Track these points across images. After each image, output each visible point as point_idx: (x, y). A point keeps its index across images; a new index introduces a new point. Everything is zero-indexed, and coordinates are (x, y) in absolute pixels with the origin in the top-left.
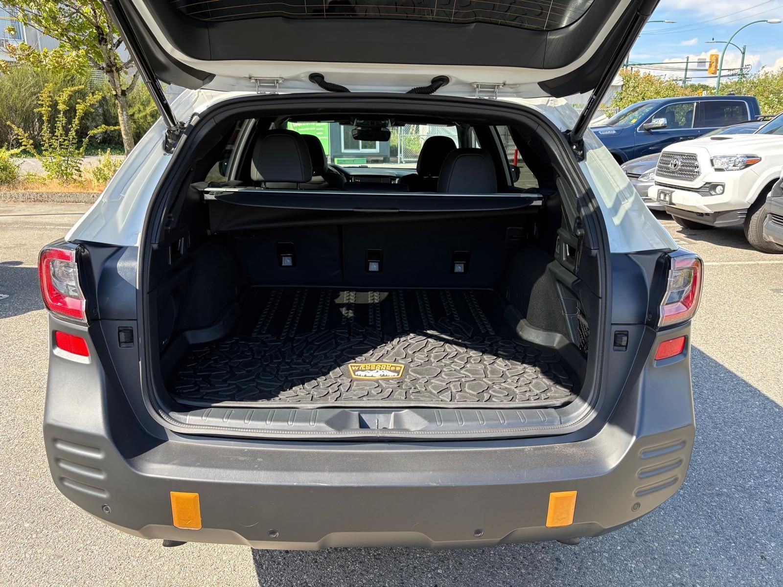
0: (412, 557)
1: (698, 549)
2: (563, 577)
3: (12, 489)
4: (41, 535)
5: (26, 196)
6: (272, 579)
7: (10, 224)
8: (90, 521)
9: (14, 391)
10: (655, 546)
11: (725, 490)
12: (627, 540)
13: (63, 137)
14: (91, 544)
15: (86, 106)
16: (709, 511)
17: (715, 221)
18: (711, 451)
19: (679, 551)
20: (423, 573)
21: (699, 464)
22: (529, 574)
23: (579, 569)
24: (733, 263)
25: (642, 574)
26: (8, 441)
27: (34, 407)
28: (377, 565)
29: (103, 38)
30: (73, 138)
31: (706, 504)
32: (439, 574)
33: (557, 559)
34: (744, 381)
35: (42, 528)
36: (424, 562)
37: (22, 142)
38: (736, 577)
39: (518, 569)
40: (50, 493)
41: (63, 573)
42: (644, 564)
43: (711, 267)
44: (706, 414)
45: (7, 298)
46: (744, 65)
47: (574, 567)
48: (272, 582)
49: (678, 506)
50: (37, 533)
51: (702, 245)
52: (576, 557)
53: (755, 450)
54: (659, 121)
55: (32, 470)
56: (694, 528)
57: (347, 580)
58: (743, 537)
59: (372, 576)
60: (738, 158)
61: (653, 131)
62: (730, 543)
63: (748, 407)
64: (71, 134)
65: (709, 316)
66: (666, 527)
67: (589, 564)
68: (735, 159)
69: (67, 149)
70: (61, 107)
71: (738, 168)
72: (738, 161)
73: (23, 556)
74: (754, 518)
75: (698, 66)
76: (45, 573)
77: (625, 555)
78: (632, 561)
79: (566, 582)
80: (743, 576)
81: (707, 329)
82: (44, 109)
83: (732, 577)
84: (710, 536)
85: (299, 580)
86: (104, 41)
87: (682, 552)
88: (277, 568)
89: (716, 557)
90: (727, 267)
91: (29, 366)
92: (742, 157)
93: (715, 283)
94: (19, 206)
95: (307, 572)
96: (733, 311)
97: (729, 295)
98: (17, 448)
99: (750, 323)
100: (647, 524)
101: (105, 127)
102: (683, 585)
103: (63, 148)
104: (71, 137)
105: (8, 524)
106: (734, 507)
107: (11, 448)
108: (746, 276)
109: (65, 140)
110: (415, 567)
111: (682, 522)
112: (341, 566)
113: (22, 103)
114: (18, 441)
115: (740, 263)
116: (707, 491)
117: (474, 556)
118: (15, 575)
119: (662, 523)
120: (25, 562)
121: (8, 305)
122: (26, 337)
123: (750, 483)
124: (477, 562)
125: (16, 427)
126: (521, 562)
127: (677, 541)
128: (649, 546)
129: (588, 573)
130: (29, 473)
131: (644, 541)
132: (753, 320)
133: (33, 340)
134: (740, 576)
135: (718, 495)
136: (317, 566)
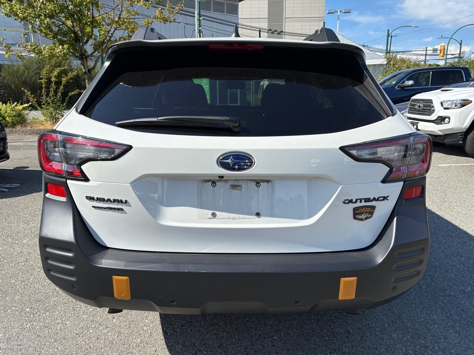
0: (258, 329)
1: (436, 327)
2: (351, 342)
3: (20, 290)
4: (36, 315)
5: (32, 131)
6: (173, 341)
7: (22, 146)
8: (65, 308)
9: (22, 236)
10: (409, 324)
11: (453, 293)
12: (391, 322)
13: (54, 97)
14: (66, 320)
15: (68, 79)
16: (443, 305)
17: (445, 140)
18: (444, 271)
19: (424, 328)
20: (265, 338)
21: (436, 278)
22: (331, 340)
23: (362, 337)
24: (457, 165)
25: (401, 341)
26: (18, 264)
27: (33, 245)
28: (237, 334)
29: (78, 39)
30: (60, 97)
31: (441, 301)
32: (275, 339)
33: (348, 332)
34: (464, 231)
35: (36, 311)
36: (265, 332)
37: (30, 100)
38: (460, 343)
39: (324, 337)
40: (41, 292)
41: (49, 336)
42: (402, 335)
43: (443, 167)
44: (440, 250)
45: (19, 186)
47: (358, 336)
48: (173, 343)
49: (424, 302)
50: (34, 314)
51: (437, 154)
52: (360, 331)
53: (472, 270)
54: (409, 82)
55: (32, 279)
56: (433, 315)
57: (219, 342)
58: (464, 320)
59: (234, 340)
60: (458, 101)
61: (405, 88)
62: (456, 323)
63: (466, 246)
64: (59, 95)
65: (442, 194)
66: (416, 314)
67: (368, 334)
68: (456, 102)
69: (56, 104)
70: (53, 79)
71: (458, 107)
72: (457, 103)
73: (26, 326)
74: (471, 309)
75: (433, 52)
76: (38, 336)
77: (390, 330)
78: (395, 333)
79: (354, 345)
80: (464, 342)
81: (441, 202)
82: (43, 80)
83: (458, 343)
84: (444, 319)
85: (189, 341)
86: (78, 40)
87: (426, 328)
88: (176, 335)
89: (447, 331)
90: (453, 167)
91: (31, 223)
92: (460, 101)
93: (446, 176)
94: (28, 137)
95: (194, 337)
96: (457, 191)
97: (455, 182)
98: (23, 267)
99: (468, 198)
100: (404, 312)
101: (78, 91)
102: (427, 347)
103: (54, 103)
104: (59, 97)
105: (17, 309)
106: (458, 303)
107: (20, 267)
108: (465, 172)
109: (55, 99)
110: (260, 335)
111: (425, 311)
112: (215, 334)
113: (30, 79)
114: (23, 264)
115: (461, 165)
116: (441, 294)
117: (296, 329)
118: (20, 337)
119: (413, 312)
120: (26, 330)
121: (19, 190)
122: (30, 207)
123: (468, 289)
124: (298, 333)
125: (23, 256)
126: (326, 333)
127: (422, 322)
128: (405, 325)
129: (367, 340)
130: (30, 281)
131: (402, 322)
132: (469, 197)
133: (34, 209)
134: (462, 342)
135: (448, 296)
136: (201, 334)
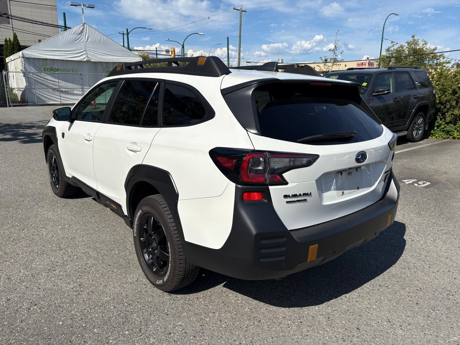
46: (185, 53)
